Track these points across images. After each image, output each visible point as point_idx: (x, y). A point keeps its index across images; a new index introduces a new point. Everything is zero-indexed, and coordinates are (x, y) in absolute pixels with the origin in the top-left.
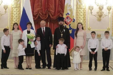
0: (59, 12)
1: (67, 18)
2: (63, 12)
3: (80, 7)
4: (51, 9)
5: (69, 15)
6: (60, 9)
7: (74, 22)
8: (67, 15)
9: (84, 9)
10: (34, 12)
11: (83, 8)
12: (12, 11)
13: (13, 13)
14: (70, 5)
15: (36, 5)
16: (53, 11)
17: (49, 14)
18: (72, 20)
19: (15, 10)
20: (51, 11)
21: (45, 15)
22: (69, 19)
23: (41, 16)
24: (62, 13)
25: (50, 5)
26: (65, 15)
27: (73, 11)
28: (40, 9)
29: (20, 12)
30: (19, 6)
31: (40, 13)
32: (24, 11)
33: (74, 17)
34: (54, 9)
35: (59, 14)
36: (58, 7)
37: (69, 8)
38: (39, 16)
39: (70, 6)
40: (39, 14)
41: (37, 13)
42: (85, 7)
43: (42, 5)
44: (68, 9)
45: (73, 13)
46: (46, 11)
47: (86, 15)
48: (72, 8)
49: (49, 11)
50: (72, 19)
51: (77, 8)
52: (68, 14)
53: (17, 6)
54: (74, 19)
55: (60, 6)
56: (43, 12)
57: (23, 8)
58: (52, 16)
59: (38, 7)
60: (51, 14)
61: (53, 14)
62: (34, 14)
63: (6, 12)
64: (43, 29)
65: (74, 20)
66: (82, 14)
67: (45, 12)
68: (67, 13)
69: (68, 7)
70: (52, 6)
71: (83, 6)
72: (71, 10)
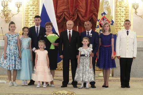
0: (91, 12)
1: (103, 19)
2: (97, 11)
3: (120, 4)
4: (80, 8)
5: (106, 16)
6: (93, 8)
7: (112, 24)
8: (103, 15)
9: (126, 8)
10: (58, 11)
11: (125, 6)
12: (27, 10)
13: (29, 13)
14: (108, 2)
15: (60, 2)
16: (83, 11)
17: (78, 15)
18: (109, 22)
19: (31, 8)
20: (81, 10)
21: (73, 16)
22: (106, 21)
23: (67, 17)
24: (97, 13)
25: (80, 2)
26: (101, 15)
27: (112, 10)
28: (65, 7)
29: (38, 11)
30: (37, 4)
31: (65, 13)
32: (44, 9)
33: (112, 18)
34: (85, 7)
35: (92, 14)
36: (91, 5)
37: (106, 6)
38: (64, 17)
39: (107, 3)
40: (65, 14)
41: (62, 13)
42: (128, 5)
43: (68, 2)
44: (104, 7)
45: (111, 12)
46: (74, 10)
47: (129, 15)
48: (109, 6)
49: (79, 11)
50: (110, 20)
51: (116, 6)
52: (104, 13)
53: (34, 3)
54: (112, 20)
55: (93, 3)
56: (69, 11)
57: (42, 6)
58: (83, 17)
59: (63, 4)
60: (81, 15)
61: (83, 14)
62: (58, 15)
63: (18, 11)
65: (113, 22)
66: (123, 14)
67: (72, 12)
68: (103, 13)
69: (104, 4)
70: (83, 4)
71: (125, 4)
72: (108, 9)
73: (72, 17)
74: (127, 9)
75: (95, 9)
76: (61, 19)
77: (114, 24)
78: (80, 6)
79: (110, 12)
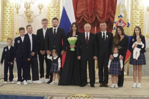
0: (109, 13)
1: (120, 21)
2: (114, 13)
3: (136, 7)
4: (98, 10)
5: (122, 18)
6: (110, 10)
7: (128, 26)
8: (120, 17)
10: (78, 13)
11: (140, 9)
12: (48, 11)
13: (50, 15)
14: (124, 5)
15: (79, 4)
16: (101, 13)
17: (96, 16)
18: (125, 24)
19: (52, 10)
20: (99, 12)
21: (92, 17)
22: (122, 23)
23: (86, 18)
24: (114, 15)
25: (98, 4)
26: (118, 18)
27: (127, 13)
28: (84, 9)
29: (59, 13)
30: (58, 6)
31: (84, 14)
32: (64, 12)
33: (128, 20)
34: (103, 10)
35: (109, 16)
36: (108, 7)
37: (123, 9)
38: (83, 18)
39: (124, 7)
40: (84, 16)
41: (81, 15)
42: (143, 8)
43: (87, 5)
44: (120, 10)
45: (128, 15)
46: (92, 12)
47: (144, 18)
48: (126, 9)
49: (96, 13)
50: (126, 23)
51: (132, 9)
52: (121, 16)
53: (55, 5)
54: (128, 23)
55: (110, 6)
56: (88, 13)
57: (63, 9)
58: (101, 19)
59: (82, 7)
60: (99, 17)
61: (101, 16)
62: (78, 16)
63: (40, 13)
64: (87, 34)
65: (129, 24)
66: (138, 17)
67: (91, 14)
68: (119, 15)
69: (121, 7)
70: (100, 6)
71: (140, 7)
72: (125, 12)
73: (90, 19)
74: (143, 11)
75: (113, 11)
76: (80, 20)
77: (130, 26)
78: (98, 8)
79: (126, 15)
